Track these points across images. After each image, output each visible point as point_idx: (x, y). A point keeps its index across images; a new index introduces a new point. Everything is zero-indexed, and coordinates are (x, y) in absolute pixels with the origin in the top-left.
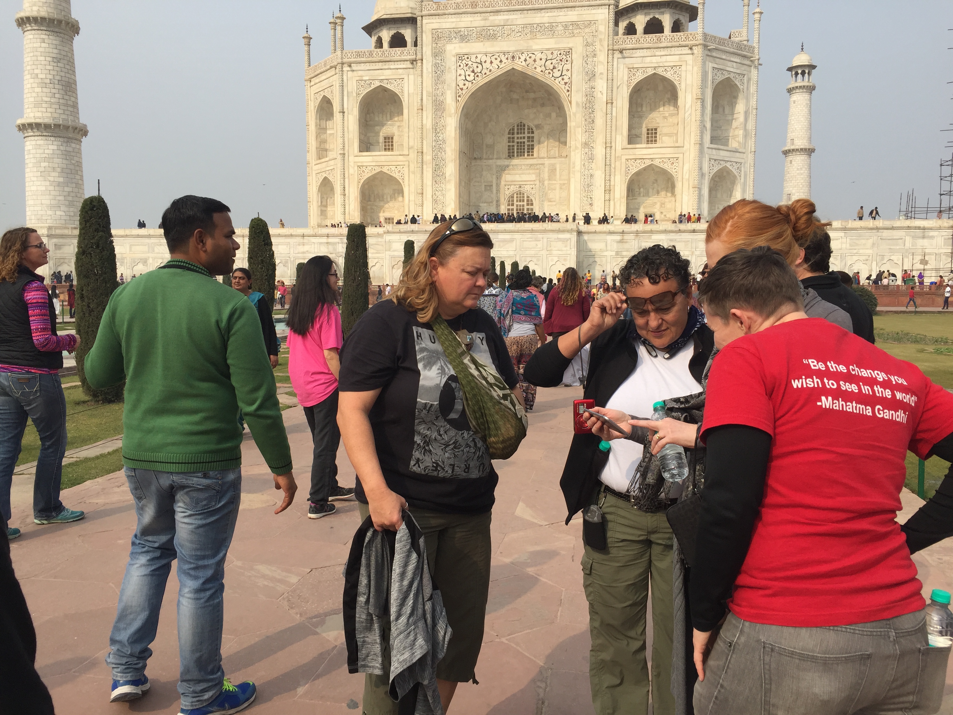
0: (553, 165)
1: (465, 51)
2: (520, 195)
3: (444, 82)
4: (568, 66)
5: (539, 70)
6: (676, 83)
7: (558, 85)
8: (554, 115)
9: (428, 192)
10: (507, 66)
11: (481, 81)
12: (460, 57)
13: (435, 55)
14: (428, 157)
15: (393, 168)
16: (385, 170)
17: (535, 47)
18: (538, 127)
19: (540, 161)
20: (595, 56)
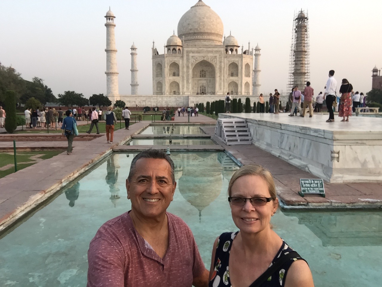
0: (210, 80)
1: (193, 55)
2: (203, 86)
3: (189, 62)
4: (216, 60)
5: (210, 60)
6: (238, 64)
7: (214, 63)
8: (210, 69)
9: (185, 86)
10: (202, 59)
11: (197, 62)
12: (192, 57)
13: (187, 56)
14: (185, 78)
15: (177, 80)
16: (175, 81)
17: (209, 55)
18: (207, 71)
19: (207, 78)
20: (221, 58)
